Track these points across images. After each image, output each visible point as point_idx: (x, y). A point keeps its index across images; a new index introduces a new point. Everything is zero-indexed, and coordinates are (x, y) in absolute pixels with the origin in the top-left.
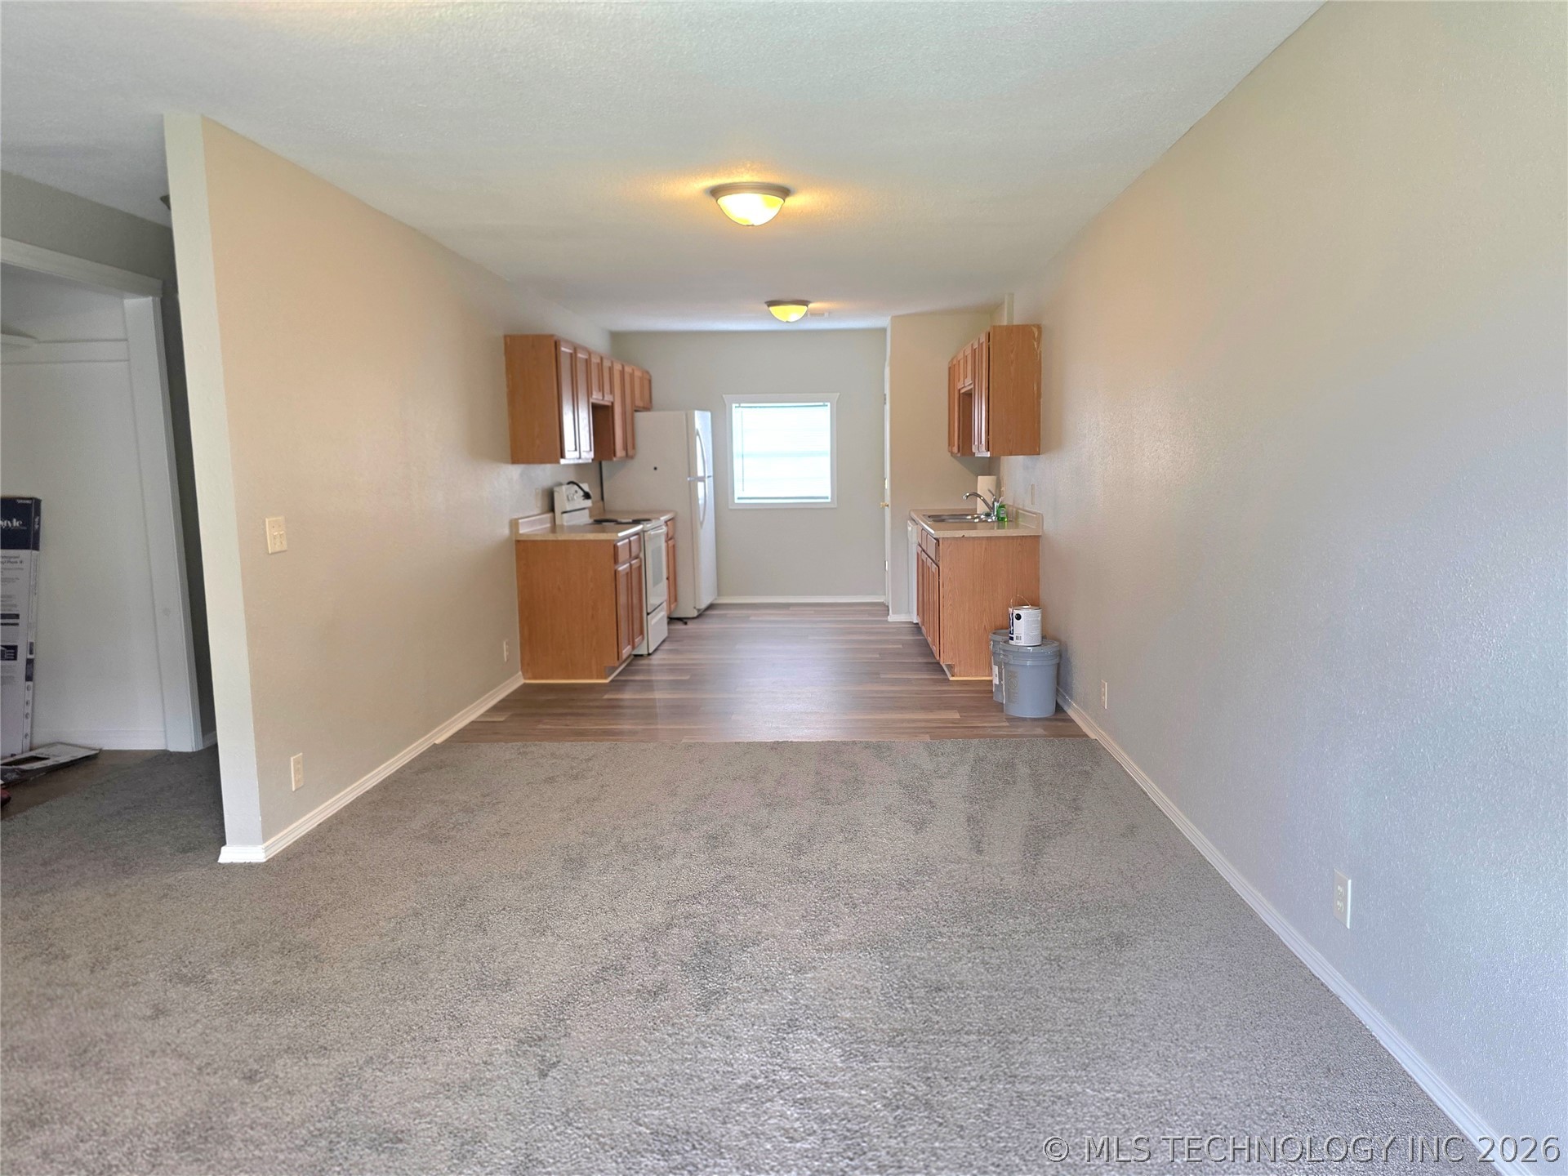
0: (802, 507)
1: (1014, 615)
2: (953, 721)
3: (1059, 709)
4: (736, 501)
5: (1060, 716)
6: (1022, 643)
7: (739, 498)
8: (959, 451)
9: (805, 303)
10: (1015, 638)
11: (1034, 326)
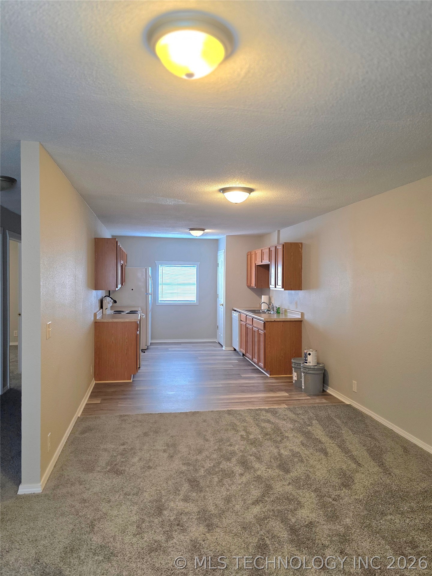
0: (181, 304)
1: (308, 353)
2: (285, 397)
3: (324, 391)
4: (159, 302)
5: (325, 393)
6: (311, 364)
7: (160, 301)
8: (255, 286)
9: (203, 230)
10: (308, 363)
11: (300, 243)
